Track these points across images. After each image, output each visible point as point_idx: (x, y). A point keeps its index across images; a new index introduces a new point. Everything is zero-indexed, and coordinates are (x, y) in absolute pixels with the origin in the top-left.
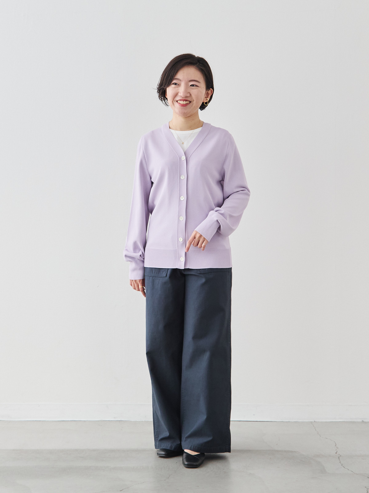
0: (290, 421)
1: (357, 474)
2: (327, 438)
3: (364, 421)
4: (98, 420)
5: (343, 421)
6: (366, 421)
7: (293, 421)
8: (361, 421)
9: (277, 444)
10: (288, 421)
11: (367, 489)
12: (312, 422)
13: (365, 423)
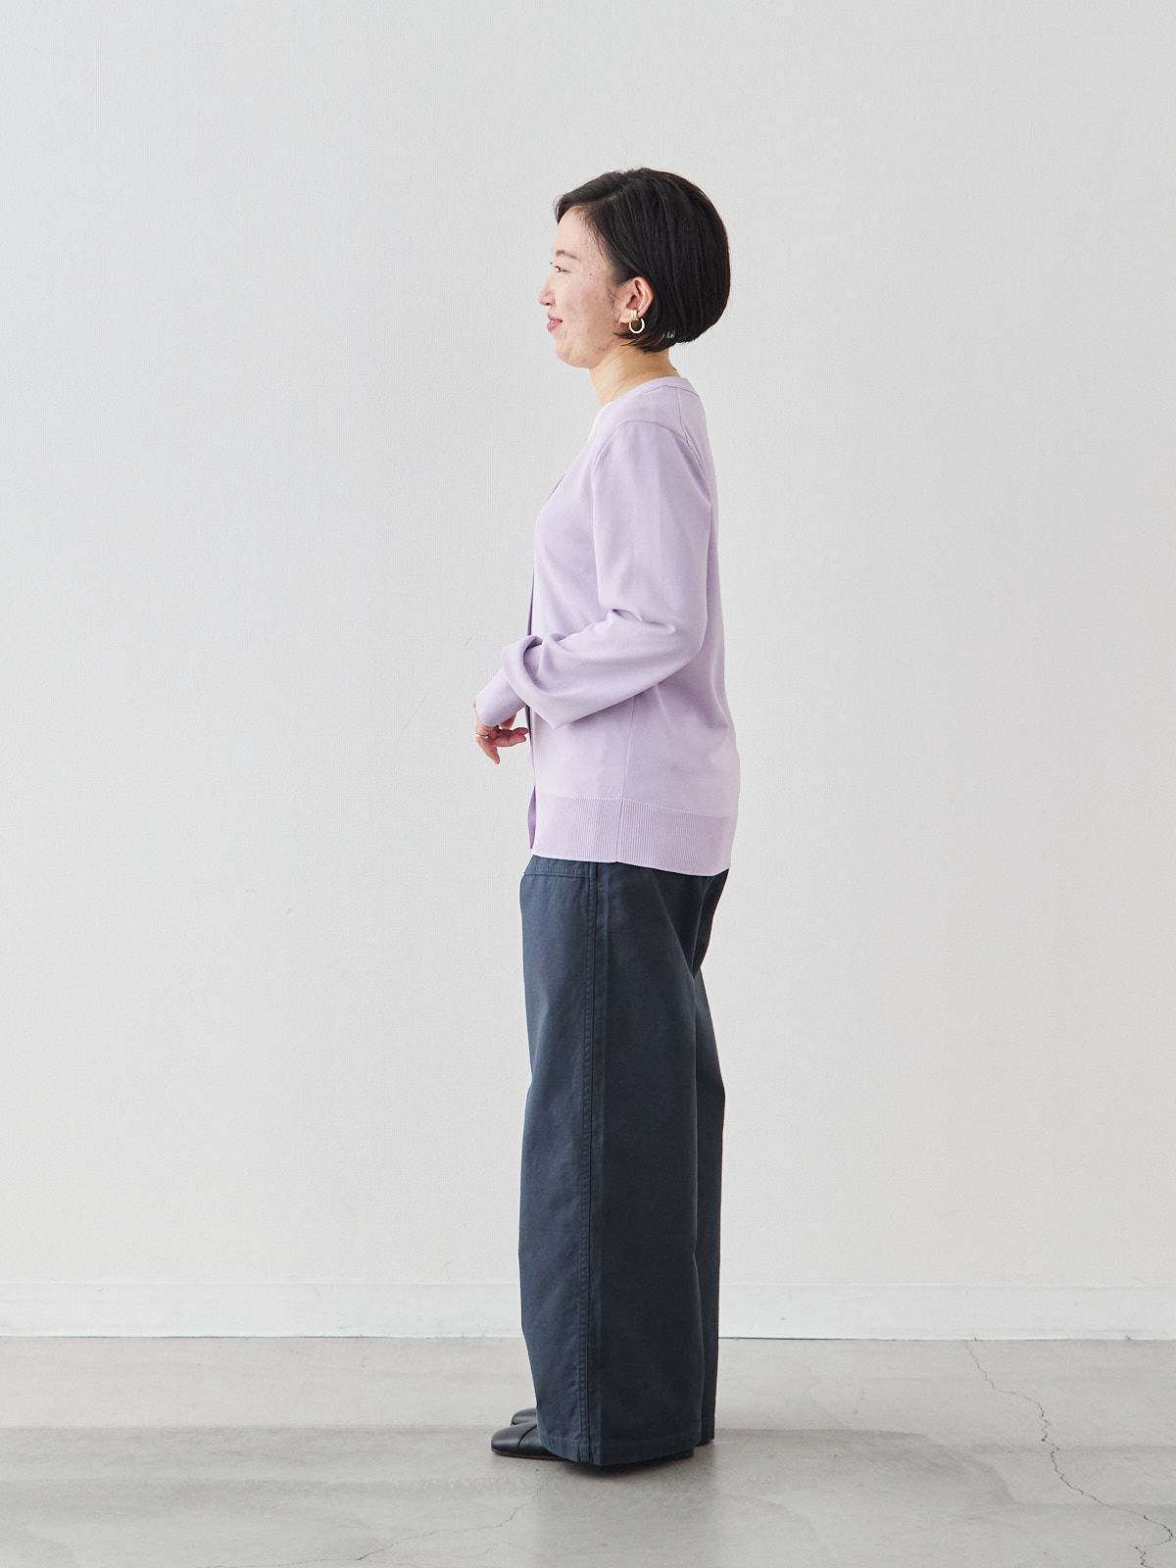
0: (896, 1338)
1: (1108, 1506)
2: (1014, 1393)
3: (1132, 1338)
4: (287, 1335)
5: (1066, 1338)
6: (1137, 1339)
7: (906, 1339)
8: (1121, 1337)
9: (856, 1412)
10: (891, 1338)
11: (1141, 1555)
12: (967, 1341)
13: (1137, 1343)
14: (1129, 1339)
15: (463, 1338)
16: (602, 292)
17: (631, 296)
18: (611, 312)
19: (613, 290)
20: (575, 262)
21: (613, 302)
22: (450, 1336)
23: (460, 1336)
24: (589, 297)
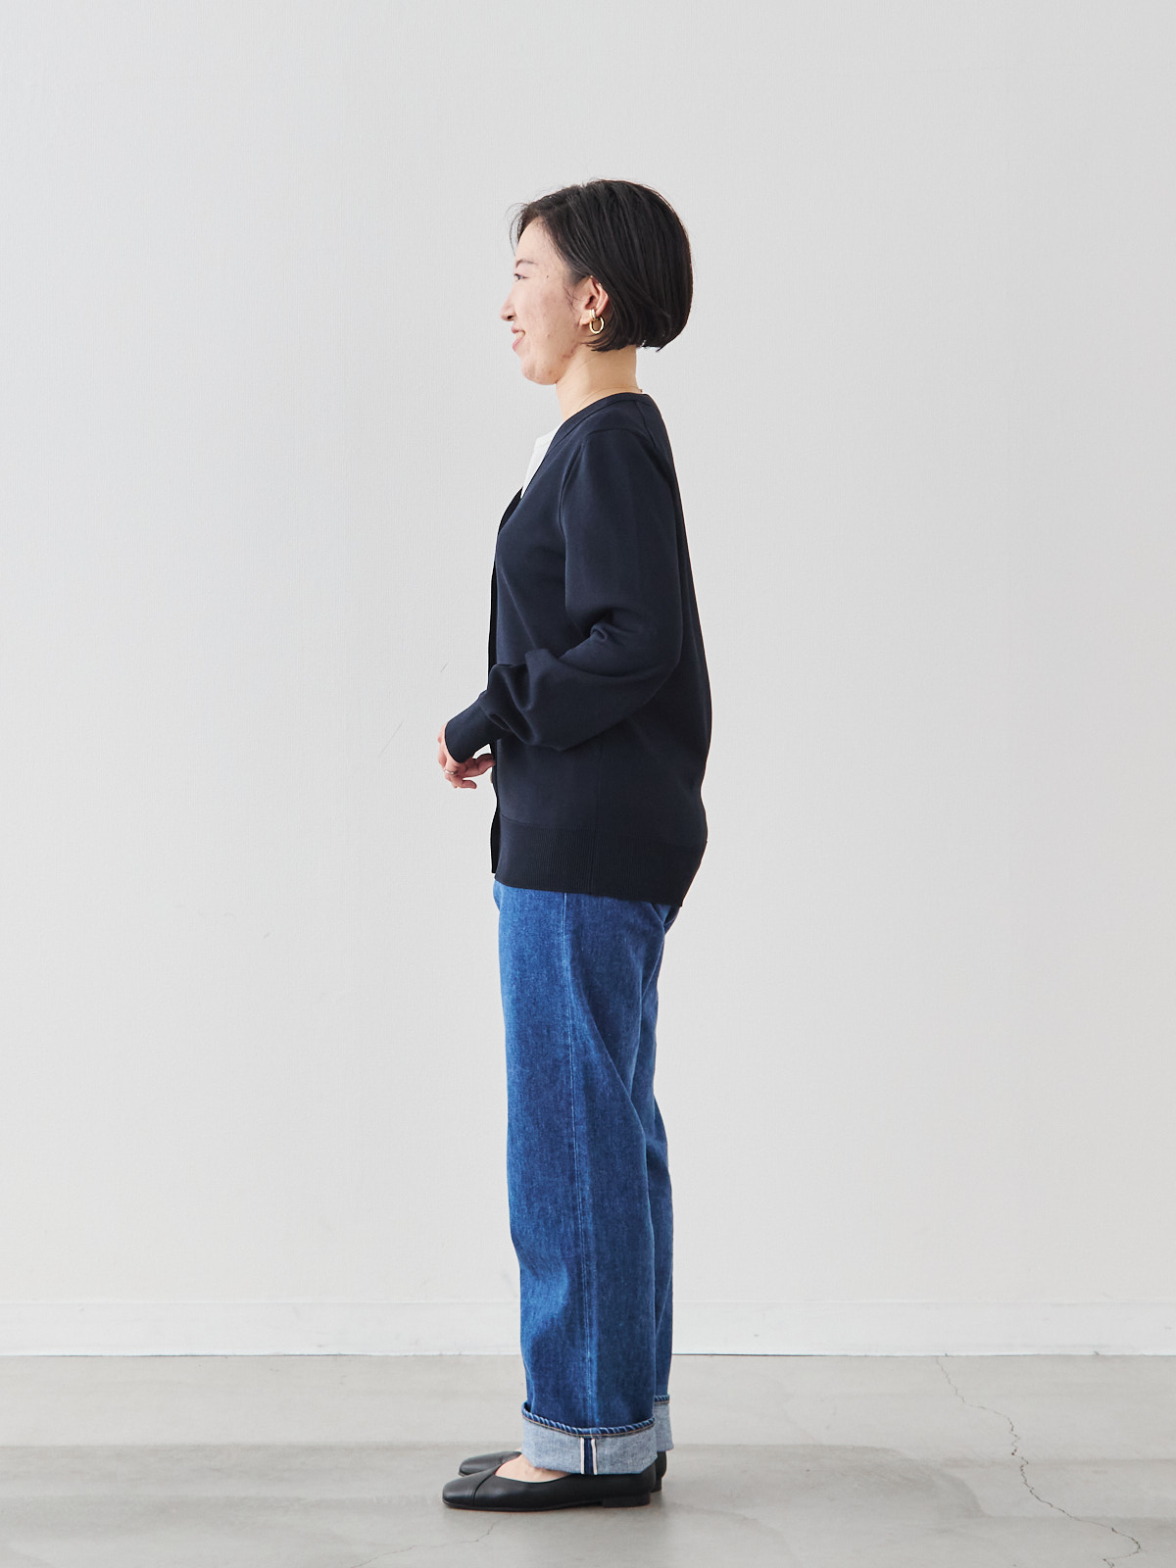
1: (1076, 1518)
2: (984, 1408)
3: (1100, 1353)
5: (1036, 1353)
6: (1106, 1354)
8: (1089, 1352)
9: (828, 1427)
10: (863, 1354)
12: (937, 1357)
13: (1105, 1358)
14: (1097, 1354)
15: (441, 1355)
16: (560, 292)
17: (588, 297)
18: (571, 315)
19: (570, 291)
20: (532, 267)
21: (572, 304)
22: (427, 1354)
23: (438, 1353)
24: (548, 301)
